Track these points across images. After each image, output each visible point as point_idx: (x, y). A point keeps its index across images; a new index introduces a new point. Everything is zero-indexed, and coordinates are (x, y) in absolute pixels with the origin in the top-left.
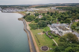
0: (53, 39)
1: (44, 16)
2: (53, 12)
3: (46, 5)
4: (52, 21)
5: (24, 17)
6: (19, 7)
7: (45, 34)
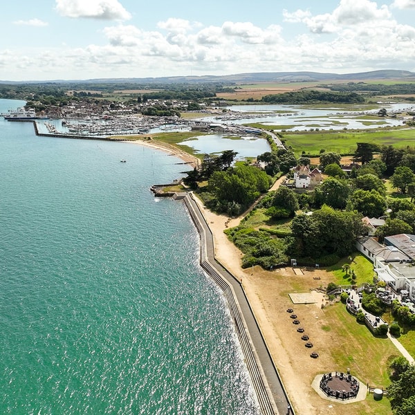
0: (394, 341)
1: (332, 173)
2: (398, 146)
3: (346, 82)
4: (393, 216)
5: (192, 180)
6: (146, 98)
7: (344, 300)
